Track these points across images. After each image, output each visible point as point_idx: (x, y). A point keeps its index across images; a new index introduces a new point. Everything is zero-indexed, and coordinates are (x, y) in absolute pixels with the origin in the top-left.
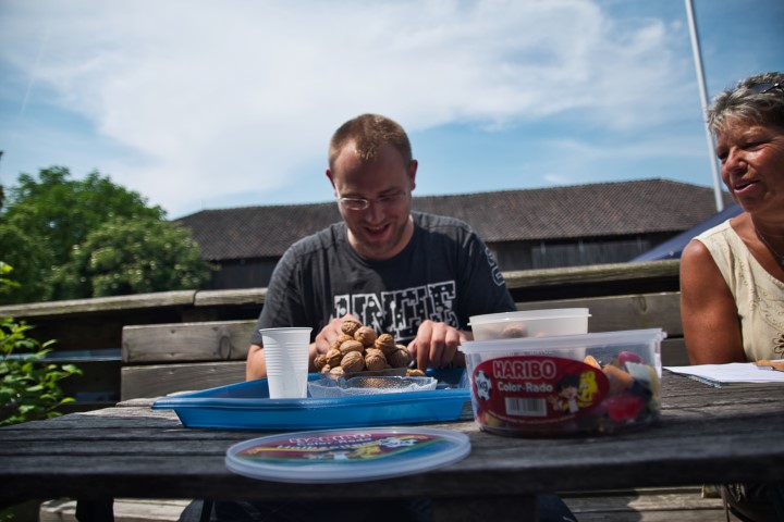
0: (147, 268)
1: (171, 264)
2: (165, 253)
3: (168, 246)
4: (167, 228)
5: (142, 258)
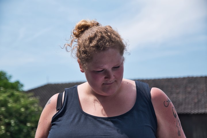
0: (8, 125)
1: (24, 122)
2: (21, 114)
3: (23, 110)
4: (23, 97)
5: (6, 117)
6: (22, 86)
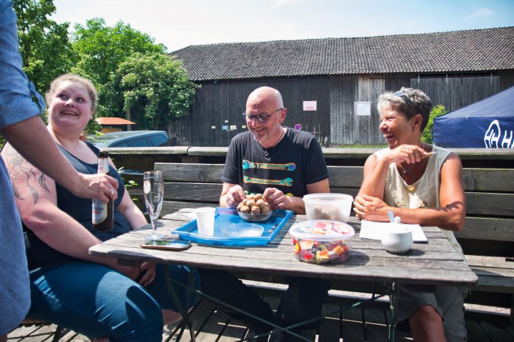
1: (171, 84)
3: (168, 72)
6: (166, 48)
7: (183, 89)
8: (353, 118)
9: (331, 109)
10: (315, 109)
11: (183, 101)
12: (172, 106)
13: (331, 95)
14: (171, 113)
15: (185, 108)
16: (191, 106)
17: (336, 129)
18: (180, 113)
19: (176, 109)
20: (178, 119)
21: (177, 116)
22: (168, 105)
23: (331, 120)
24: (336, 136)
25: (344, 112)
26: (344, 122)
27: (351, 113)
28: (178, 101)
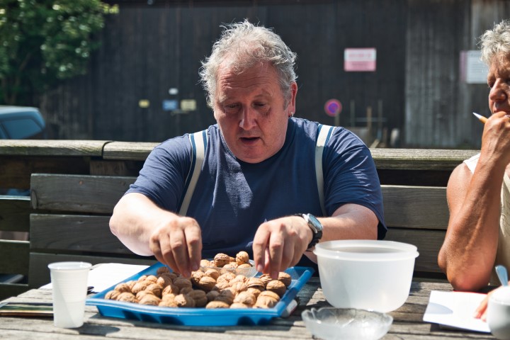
7: (76, 14)
8: (457, 89)
9: (408, 67)
10: (371, 67)
11: (76, 43)
12: (48, 54)
13: (409, 35)
14: (48, 69)
15: (79, 58)
16: (93, 54)
17: (416, 112)
18: (68, 71)
19: (60, 60)
20: (63, 82)
21: (61, 76)
22: (40, 51)
23: (408, 91)
24: (417, 128)
25: (438, 74)
26: (437, 97)
27: (452, 77)
28: (62, 42)
